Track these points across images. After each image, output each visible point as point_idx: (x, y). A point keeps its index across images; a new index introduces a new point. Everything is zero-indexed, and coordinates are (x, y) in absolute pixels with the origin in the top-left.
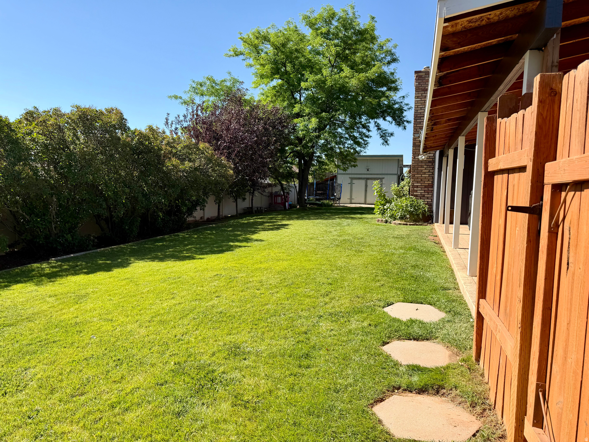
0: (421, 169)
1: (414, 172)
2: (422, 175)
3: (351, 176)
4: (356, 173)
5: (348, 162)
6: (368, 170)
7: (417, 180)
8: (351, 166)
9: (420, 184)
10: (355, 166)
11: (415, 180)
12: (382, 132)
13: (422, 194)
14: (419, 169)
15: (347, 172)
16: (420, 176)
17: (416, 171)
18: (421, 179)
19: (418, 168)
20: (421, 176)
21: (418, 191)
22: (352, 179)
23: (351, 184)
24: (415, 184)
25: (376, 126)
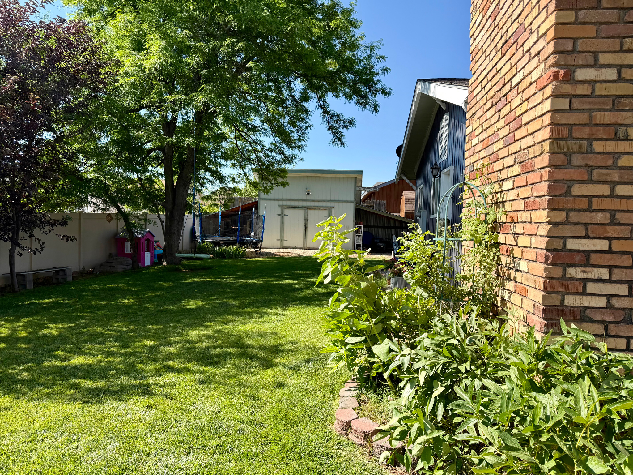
0: (610, 147)
1: (568, 165)
2: (613, 184)
3: (281, 203)
4: (289, 198)
5: (270, 178)
6: (308, 194)
7: (586, 217)
8: (278, 185)
9: (603, 245)
10: (284, 185)
11: (574, 217)
12: (331, 118)
13: (615, 302)
14: (598, 146)
15: (270, 196)
16: (605, 190)
17: (577, 160)
18: (613, 213)
19: (590, 140)
20: (612, 196)
21: (591, 288)
22: (283, 207)
23: (282, 215)
24: (572, 244)
25: (321, 106)
